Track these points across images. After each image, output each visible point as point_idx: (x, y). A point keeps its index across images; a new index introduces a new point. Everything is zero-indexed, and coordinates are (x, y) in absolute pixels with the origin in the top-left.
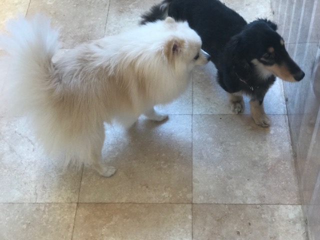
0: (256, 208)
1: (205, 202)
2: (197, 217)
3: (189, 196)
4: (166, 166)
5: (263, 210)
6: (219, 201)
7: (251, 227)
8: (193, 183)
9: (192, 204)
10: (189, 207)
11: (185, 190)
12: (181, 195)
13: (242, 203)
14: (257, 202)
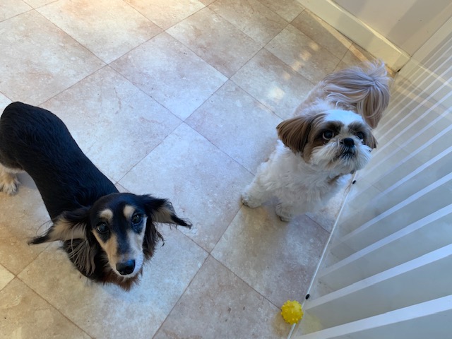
0: (259, 297)
1: (221, 261)
2: (206, 269)
3: (212, 245)
4: (210, 206)
5: (263, 303)
6: (233, 269)
7: (243, 311)
8: (223, 237)
9: (209, 254)
10: (206, 255)
11: (212, 237)
12: (206, 239)
13: (250, 284)
14: (263, 293)
